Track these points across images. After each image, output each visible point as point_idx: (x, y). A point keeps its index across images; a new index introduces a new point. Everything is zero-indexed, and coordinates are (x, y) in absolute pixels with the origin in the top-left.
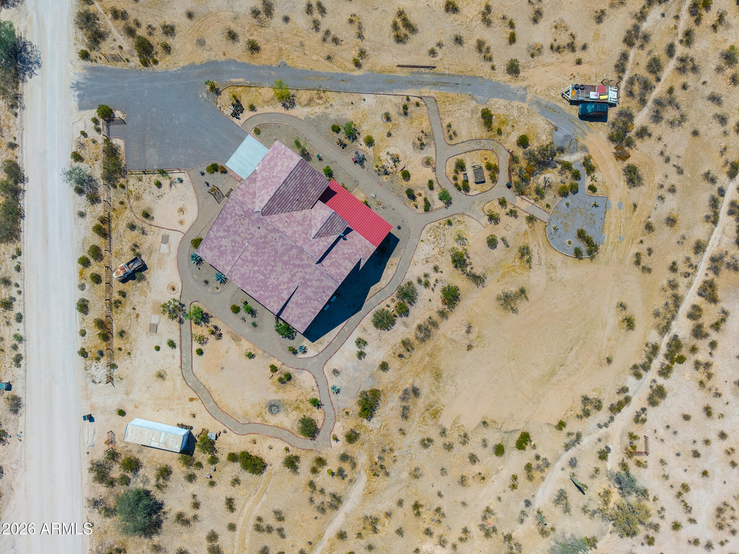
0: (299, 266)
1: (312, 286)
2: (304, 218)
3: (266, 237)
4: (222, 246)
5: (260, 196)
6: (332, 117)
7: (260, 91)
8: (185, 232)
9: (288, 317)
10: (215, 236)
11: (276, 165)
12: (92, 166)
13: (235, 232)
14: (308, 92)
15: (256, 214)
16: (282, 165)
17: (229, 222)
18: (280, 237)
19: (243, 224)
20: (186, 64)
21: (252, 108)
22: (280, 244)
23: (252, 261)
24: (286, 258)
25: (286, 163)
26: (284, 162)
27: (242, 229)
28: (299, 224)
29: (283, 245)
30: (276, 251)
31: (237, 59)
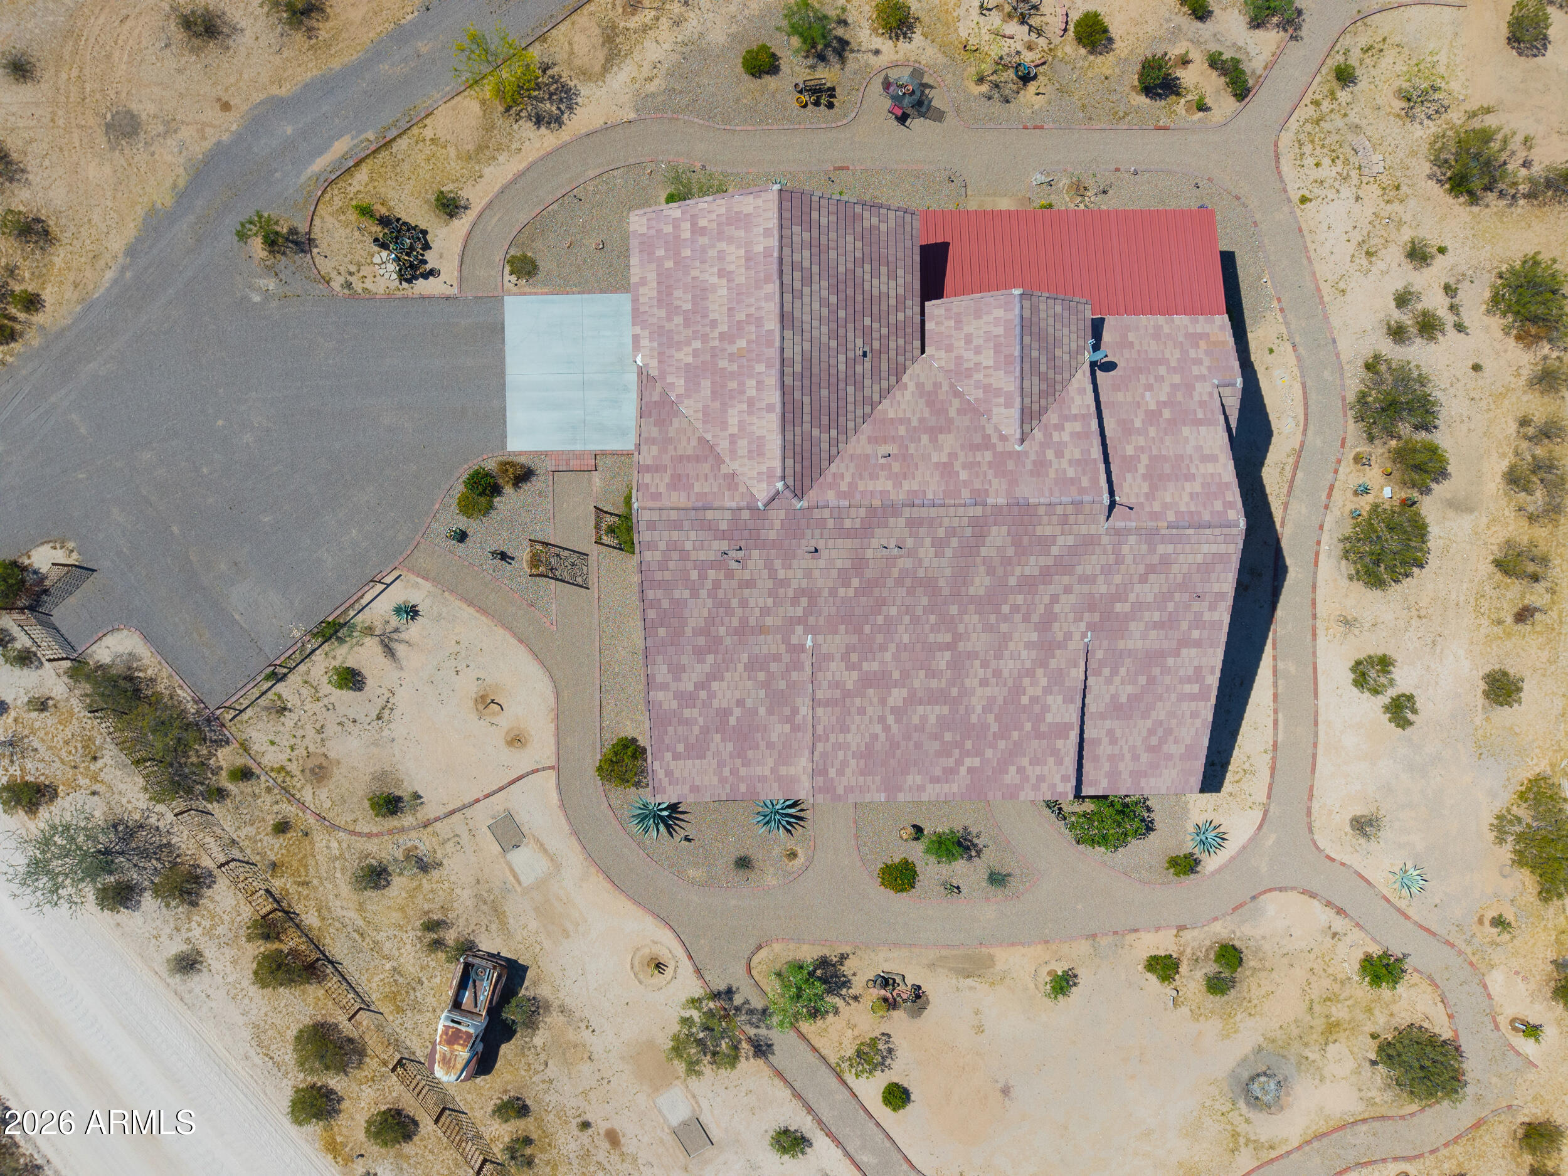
0: (1046, 574)
1: (1139, 607)
2: (930, 397)
3: (859, 564)
4: (725, 713)
5: (733, 439)
6: (718, 36)
7: (428, 133)
8: (552, 762)
9: (1114, 775)
10: (679, 696)
11: (701, 293)
12: (97, 787)
13: (743, 631)
14: (582, 19)
15: (772, 514)
16: (721, 273)
17: (697, 614)
18: (913, 523)
19: (750, 584)
20: (130, 231)
21: (450, 207)
22: (927, 552)
23: (867, 681)
24: (980, 584)
25: (734, 255)
26: (721, 255)
27: (758, 599)
28: (934, 432)
29: (939, 545)
30: (930, 586)
31: (274, 90)
